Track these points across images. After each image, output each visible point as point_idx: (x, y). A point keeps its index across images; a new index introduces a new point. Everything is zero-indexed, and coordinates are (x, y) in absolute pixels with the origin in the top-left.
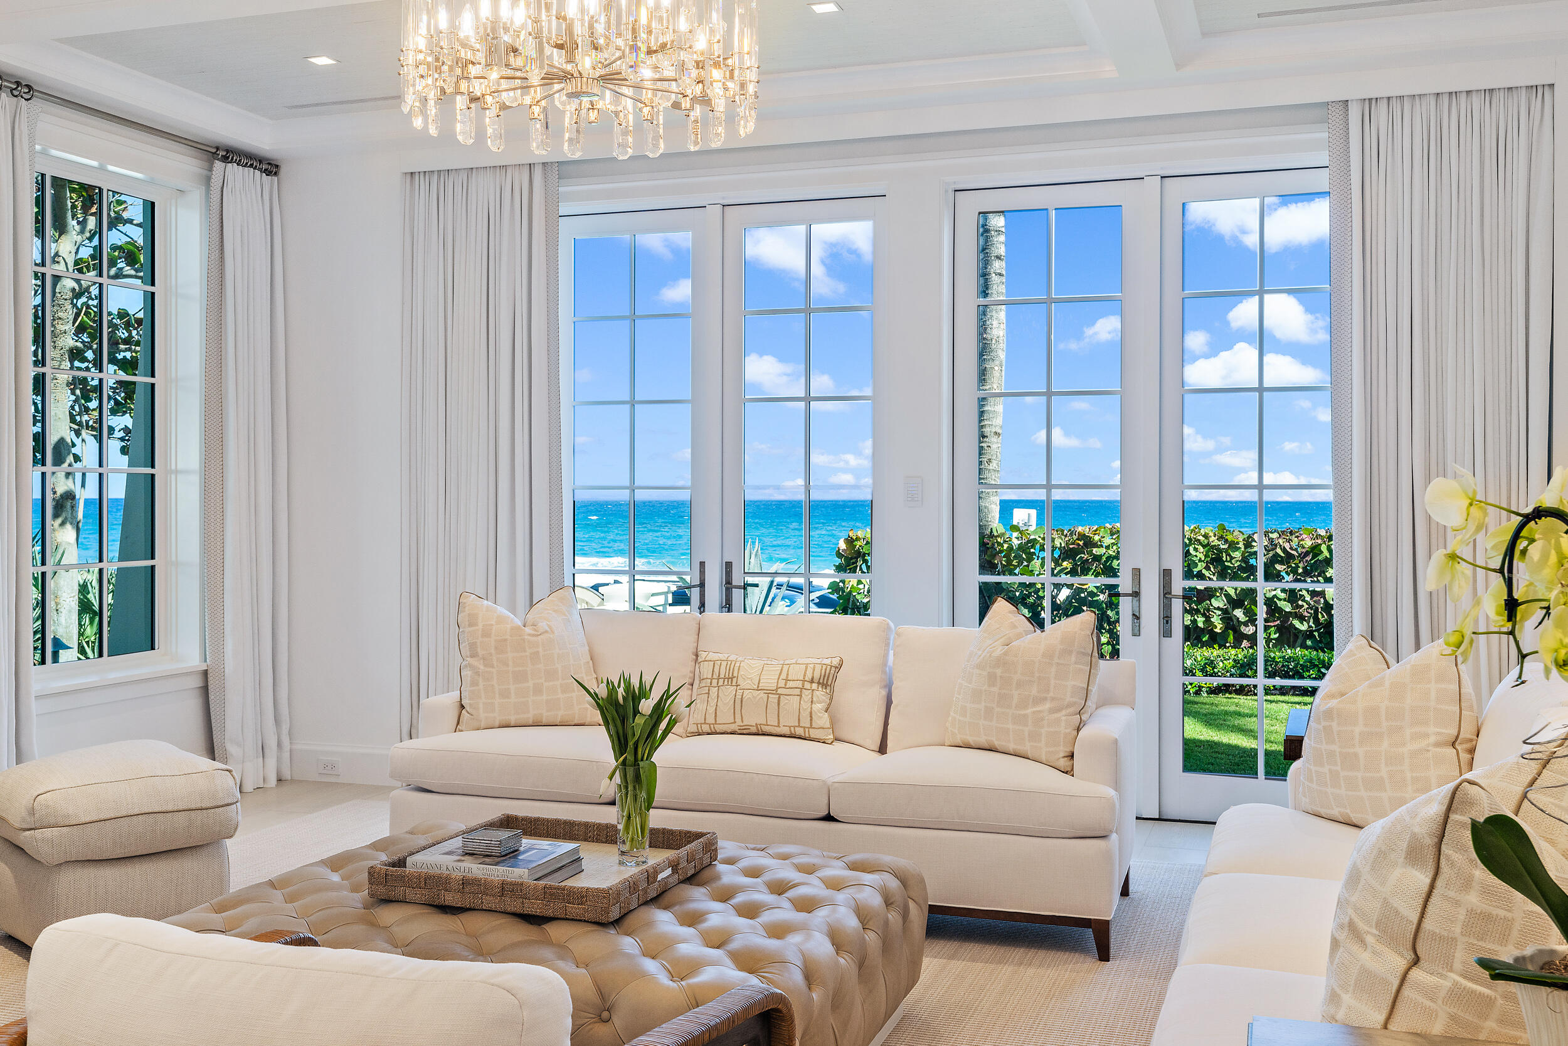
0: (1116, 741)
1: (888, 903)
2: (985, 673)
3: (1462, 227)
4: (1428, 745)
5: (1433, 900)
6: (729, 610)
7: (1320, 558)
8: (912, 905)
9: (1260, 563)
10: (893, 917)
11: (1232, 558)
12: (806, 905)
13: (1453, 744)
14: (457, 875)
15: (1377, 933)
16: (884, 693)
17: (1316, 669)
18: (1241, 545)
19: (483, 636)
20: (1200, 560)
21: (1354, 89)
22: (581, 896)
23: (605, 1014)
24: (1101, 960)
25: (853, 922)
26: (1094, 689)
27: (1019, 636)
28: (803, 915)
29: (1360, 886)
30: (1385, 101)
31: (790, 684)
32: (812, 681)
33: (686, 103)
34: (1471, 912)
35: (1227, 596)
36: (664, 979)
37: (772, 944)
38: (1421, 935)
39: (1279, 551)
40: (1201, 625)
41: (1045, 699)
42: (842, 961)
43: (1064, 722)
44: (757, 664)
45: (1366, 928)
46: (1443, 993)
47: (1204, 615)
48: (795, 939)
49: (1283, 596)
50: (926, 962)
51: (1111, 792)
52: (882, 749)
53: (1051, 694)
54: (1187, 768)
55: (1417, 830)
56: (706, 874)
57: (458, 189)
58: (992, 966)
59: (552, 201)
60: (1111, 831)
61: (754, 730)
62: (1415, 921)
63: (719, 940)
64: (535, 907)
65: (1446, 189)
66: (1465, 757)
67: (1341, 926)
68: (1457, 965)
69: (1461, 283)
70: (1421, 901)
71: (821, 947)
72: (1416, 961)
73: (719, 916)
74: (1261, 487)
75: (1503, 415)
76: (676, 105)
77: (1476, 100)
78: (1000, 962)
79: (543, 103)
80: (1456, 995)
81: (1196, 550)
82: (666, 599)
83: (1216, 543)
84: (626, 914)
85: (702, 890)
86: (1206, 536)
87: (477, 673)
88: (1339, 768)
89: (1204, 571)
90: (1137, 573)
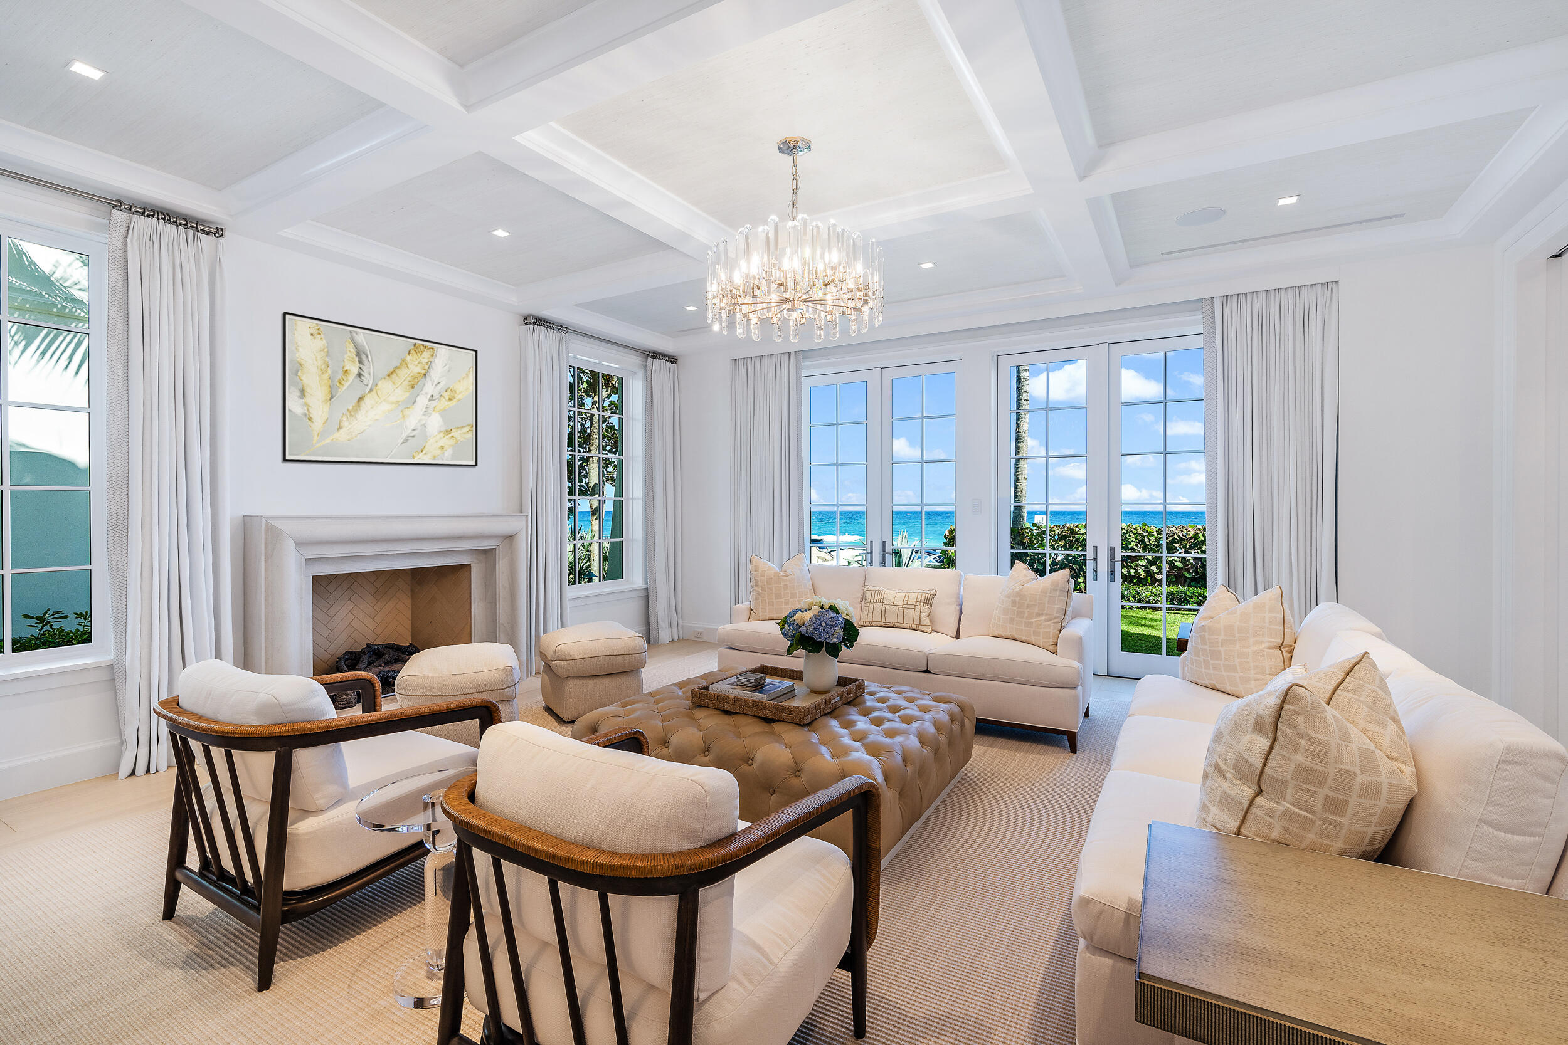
0: (1081, 638)
1: (953, 719)
2: (1010, 600)
3: (1282, 361)
4: (1264, 648)
5: (1272, 756)
6: (885, 565)
7: (1199, 540)
8: (966, 720)
9: (1164, 542)
10: (956, 727)
11: (1150, 540)
12: (908, 720)
13: (1280, 648)
14: (732, 695)
15: (1234, 772)
16: (958, 608)
17: (1196, 597)
18: (1155, 533)
19: (761, 576)
20: (1132, 541)
21: (1218, 291)
22: (791, 711)
23: (798, 773)
24: (1071, 752)
25: (932, 730)
26: (1069, 610)
27: (1028, 581)
28: (905, 726)
29: (1222, 743)
30: (1236, 296)
31: (909, 603)
32: (921, 602)
33: (848, 311)
34: (1298, 766)
35: (1147, 559)
36: (828, 757)
37: (888, 741)
38: (1264, 776)
39: (1176, 536)
40: (1133, 574)
41: (1042, 614)
42: (925, 751)
43: (1052, 628)
44: (893, 592)
45: (1226, 768)
46: (1278, 814)
47: (1134, 569)
48: (899, 739)
49: (1178, 559)
50: (975, 748)
51: (1078, 665)
52: (957, 637)
53: (1045, 612)
54: (1125, 648)
55: (1261, 712)
56: (857, 701)
57: (756, 366)
58: (1012, 752)
59: (799, 370)
60: (1078, 685)
61: (891, 625)
62: (1260, 768)
63: (860, 737)
64: (768, 714)
65: (1273, 345)
66: (1287, 655)
67: (1210, 765)
68: (1288, 797)
69: (1282, 393)
70: (1264, 756)
71: (913, 742)
72: (1260, 792)
73: (863, 724)
74: (1165, 504)
75: (1307, 464)
76: (844, 313)
77: (1291, 293)
78: (1016, 751)
79: (778, 316)
80: (1287, 815)
81: (1130, 536)
82: (862, 558)
83: (1141, 532)
84: (813, 721)
85: (855, 709)
86: (1136, 529)
87: (758, 594)
88: (1209, 658)
89: (1135, 547)
90: (1095, 548)
